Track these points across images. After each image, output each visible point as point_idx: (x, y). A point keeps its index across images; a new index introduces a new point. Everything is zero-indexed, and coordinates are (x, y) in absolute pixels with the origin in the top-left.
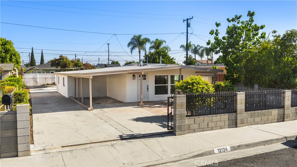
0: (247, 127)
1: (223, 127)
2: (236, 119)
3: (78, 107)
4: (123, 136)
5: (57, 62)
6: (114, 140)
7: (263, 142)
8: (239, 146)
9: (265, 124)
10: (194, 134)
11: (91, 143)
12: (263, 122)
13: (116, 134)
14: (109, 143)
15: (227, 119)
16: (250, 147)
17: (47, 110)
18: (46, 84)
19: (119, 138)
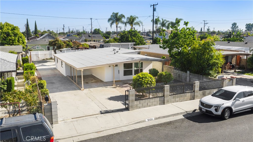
0: (170, 104)
1: (156, 105)
2: (164, 100)
3: (74, 87)
4: (102, 111)
5: (53, 43)
6: (97, 114)
7: (173, 114)
8: (159, 117)
9: (182, 101)
10: (139, 109)
11: (86, 116)
12: (181, 101)
13: (98, 110)
14: (95, 116)
15: (159, 100)
16: (165, 118)
17: (55, 89)
18: (46, 58)
19: (100, 113)
